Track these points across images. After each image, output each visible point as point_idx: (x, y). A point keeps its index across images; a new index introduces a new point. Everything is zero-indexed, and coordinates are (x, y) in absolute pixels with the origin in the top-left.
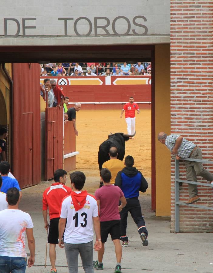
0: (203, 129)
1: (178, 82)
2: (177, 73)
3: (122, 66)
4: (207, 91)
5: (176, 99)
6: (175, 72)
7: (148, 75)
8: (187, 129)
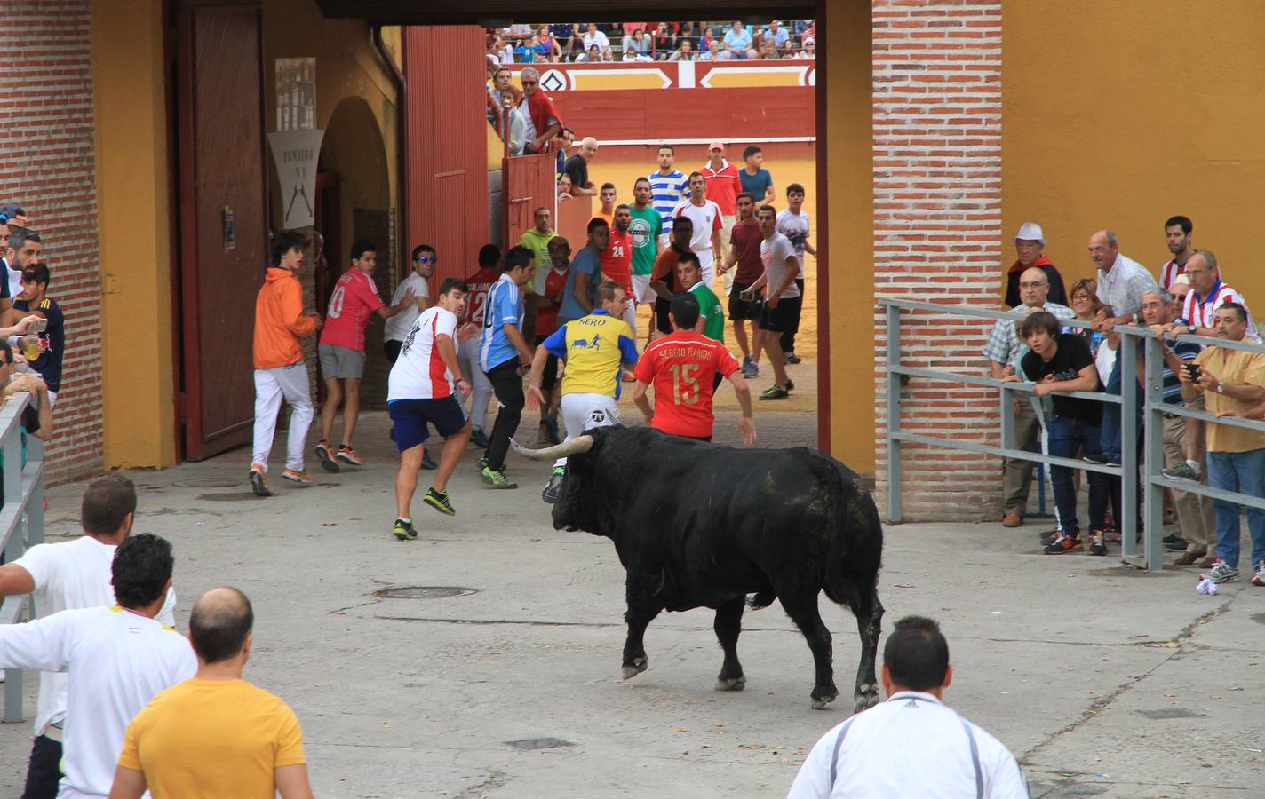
0: (970, 217)
1: (894, 78)
2: (891, 52)
3: (729, 33)
4: (983, 105)
5: (891, 127)
6: (885, 47)
7: (806, 57)
8: (923, 217)
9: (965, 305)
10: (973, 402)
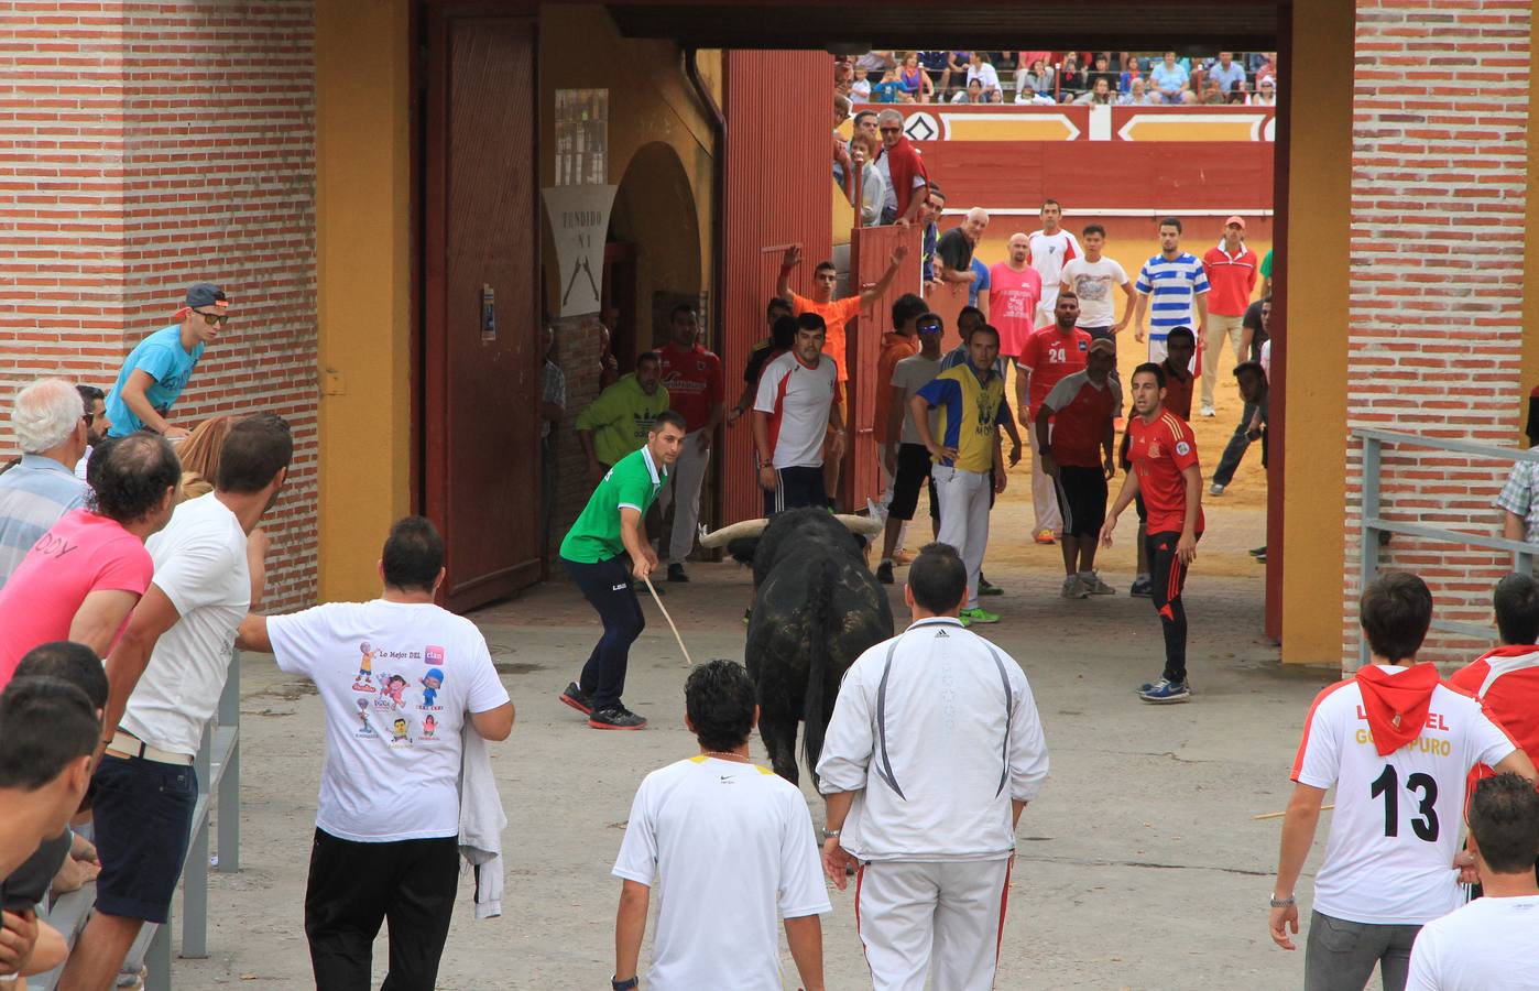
0: (1479, 322)
1: (1382, 133)
2: (1378, 97)
3: (1159, 68)
4: (1501, 171)
5: (1375, 199)
6: (1371, 91)
7: (1262, 103)
8: (1416, 321)
9: (1469, 440)
10: (1477, 571)
